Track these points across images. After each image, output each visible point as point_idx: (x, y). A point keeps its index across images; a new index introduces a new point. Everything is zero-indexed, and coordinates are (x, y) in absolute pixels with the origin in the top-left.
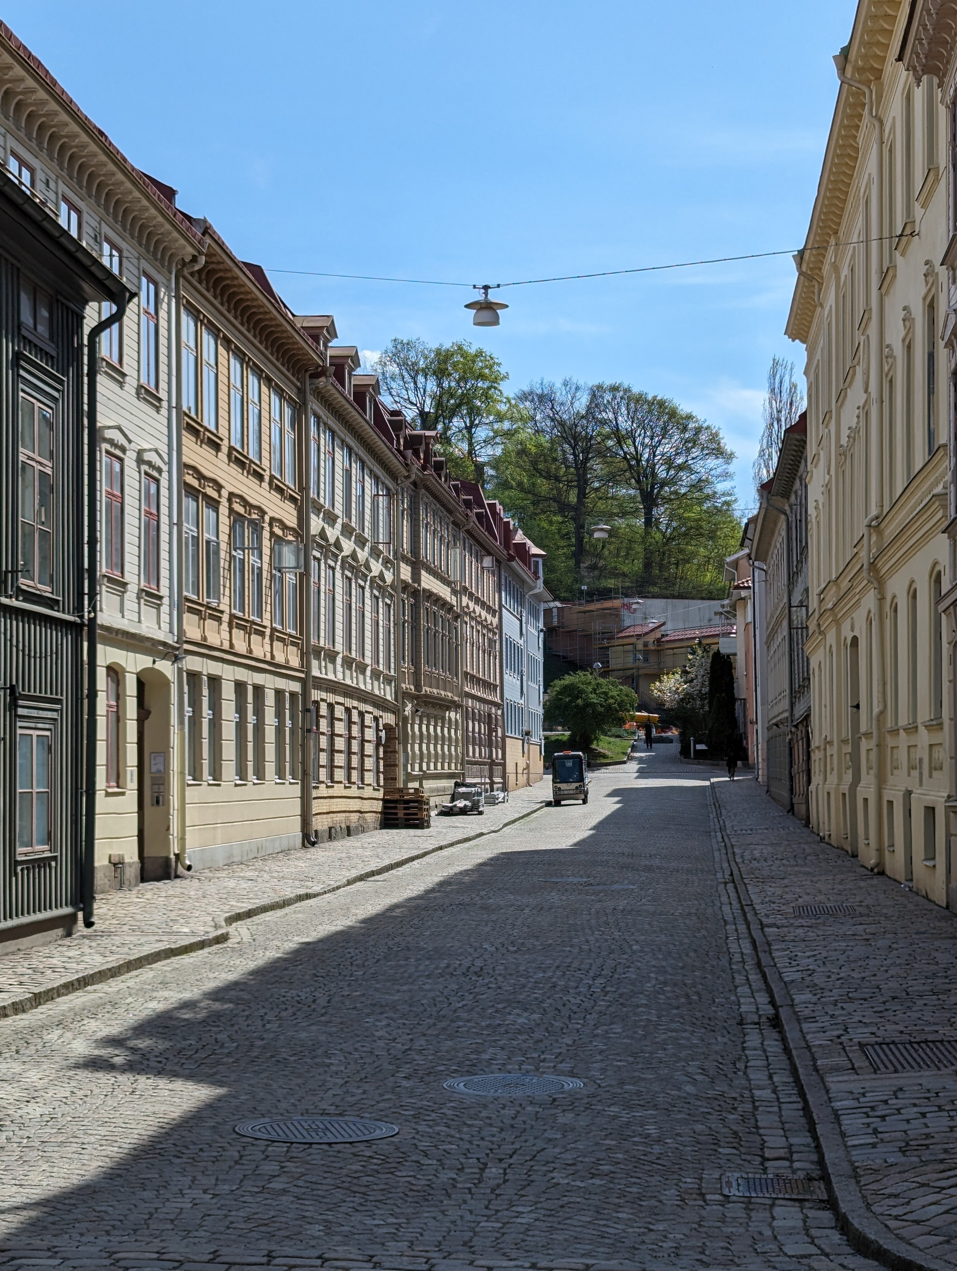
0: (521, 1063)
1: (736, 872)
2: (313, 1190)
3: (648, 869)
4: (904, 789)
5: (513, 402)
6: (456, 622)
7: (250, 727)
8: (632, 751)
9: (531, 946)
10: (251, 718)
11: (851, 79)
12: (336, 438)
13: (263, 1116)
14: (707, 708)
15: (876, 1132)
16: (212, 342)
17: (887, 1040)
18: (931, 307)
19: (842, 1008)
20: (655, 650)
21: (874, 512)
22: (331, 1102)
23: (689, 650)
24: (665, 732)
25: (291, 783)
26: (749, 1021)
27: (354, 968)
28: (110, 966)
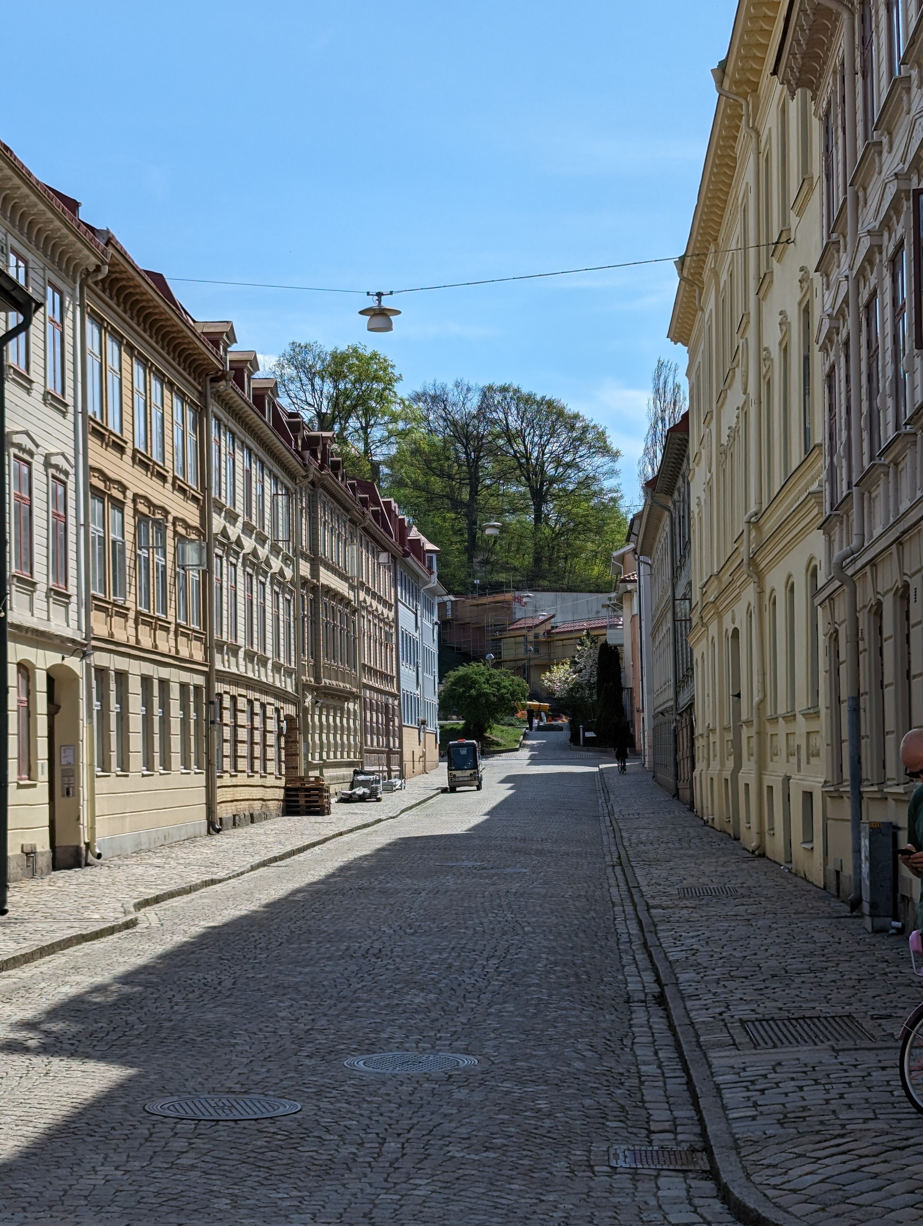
0: (418, 1042)
1: (623, 855)
2: (220, 1165)
3: (540, 853)
4: (782, 774)
5: (407, 403)
6: (354, 616)
7: (156, 720)
8: (524, 739)
9: (427, 928)
10: (157, 711)
11: (729, 91)
12: (236, 440)
13: (172, 1095)
14: (595, 697)
15: (755, 1105)
16: (116, 348)
17: (767, 1017)
18: (806, 311)
19: (724, 986)
20: (545, 642)
21: (753, 509)
22: (236, 1081)
23: (578, 641)
24: (556, 720)
25: (196, 773)
26: (636, 999)
27: (258, 951)
28: (23, 952)
